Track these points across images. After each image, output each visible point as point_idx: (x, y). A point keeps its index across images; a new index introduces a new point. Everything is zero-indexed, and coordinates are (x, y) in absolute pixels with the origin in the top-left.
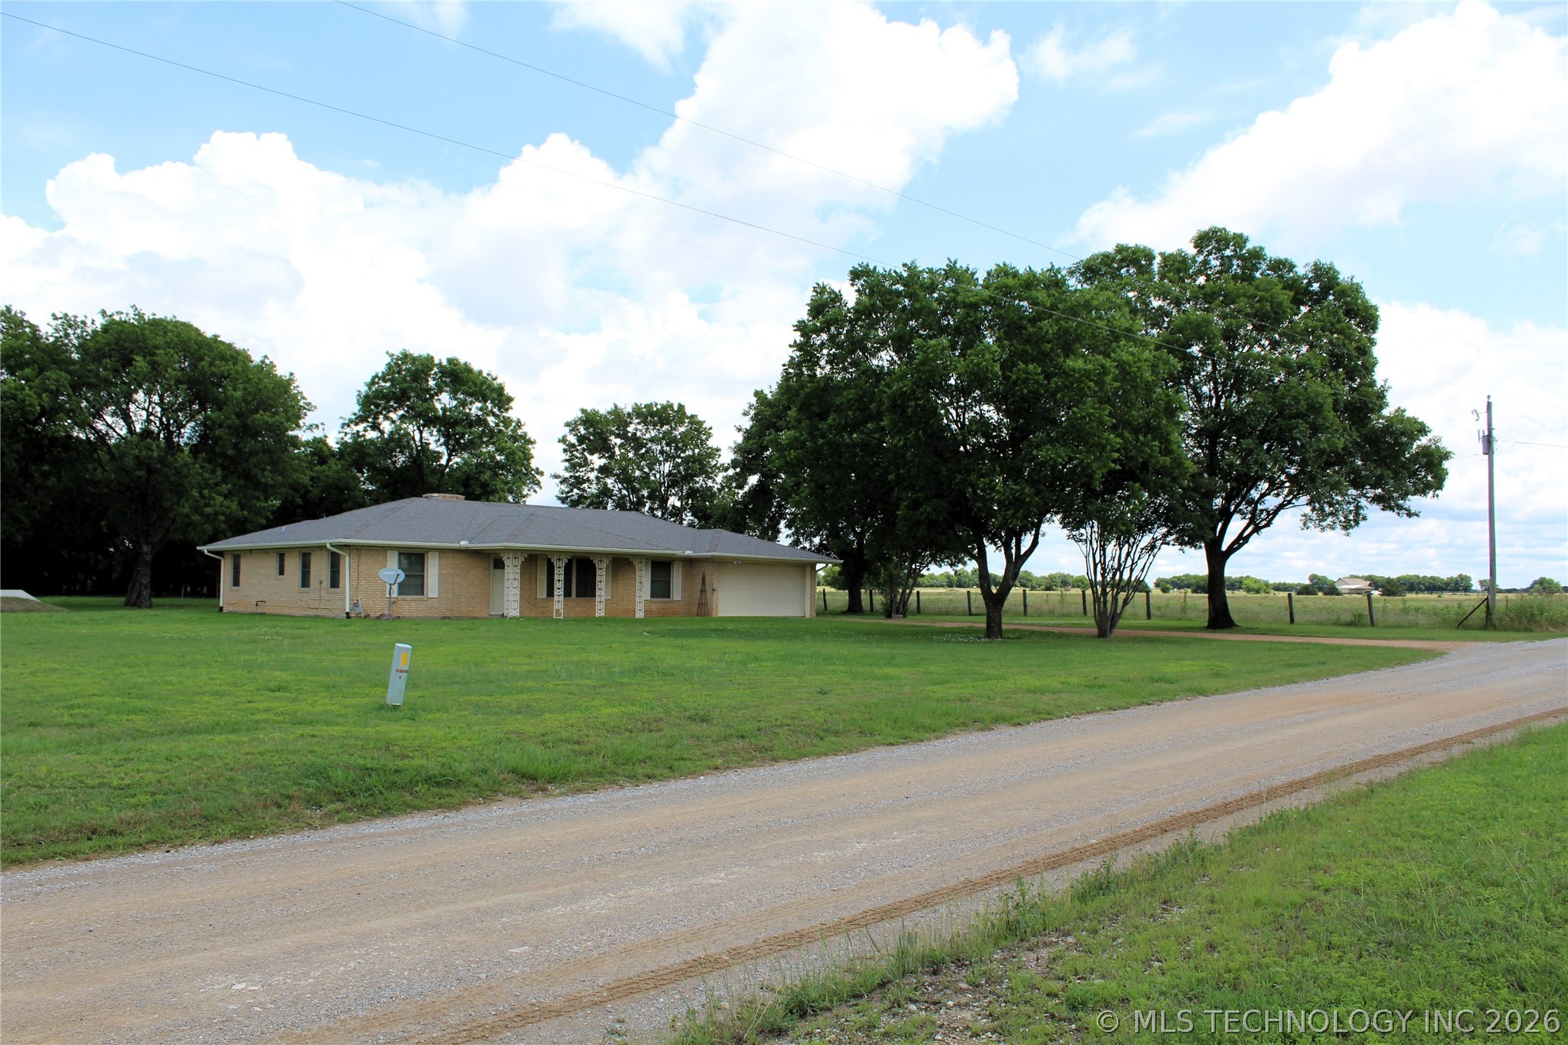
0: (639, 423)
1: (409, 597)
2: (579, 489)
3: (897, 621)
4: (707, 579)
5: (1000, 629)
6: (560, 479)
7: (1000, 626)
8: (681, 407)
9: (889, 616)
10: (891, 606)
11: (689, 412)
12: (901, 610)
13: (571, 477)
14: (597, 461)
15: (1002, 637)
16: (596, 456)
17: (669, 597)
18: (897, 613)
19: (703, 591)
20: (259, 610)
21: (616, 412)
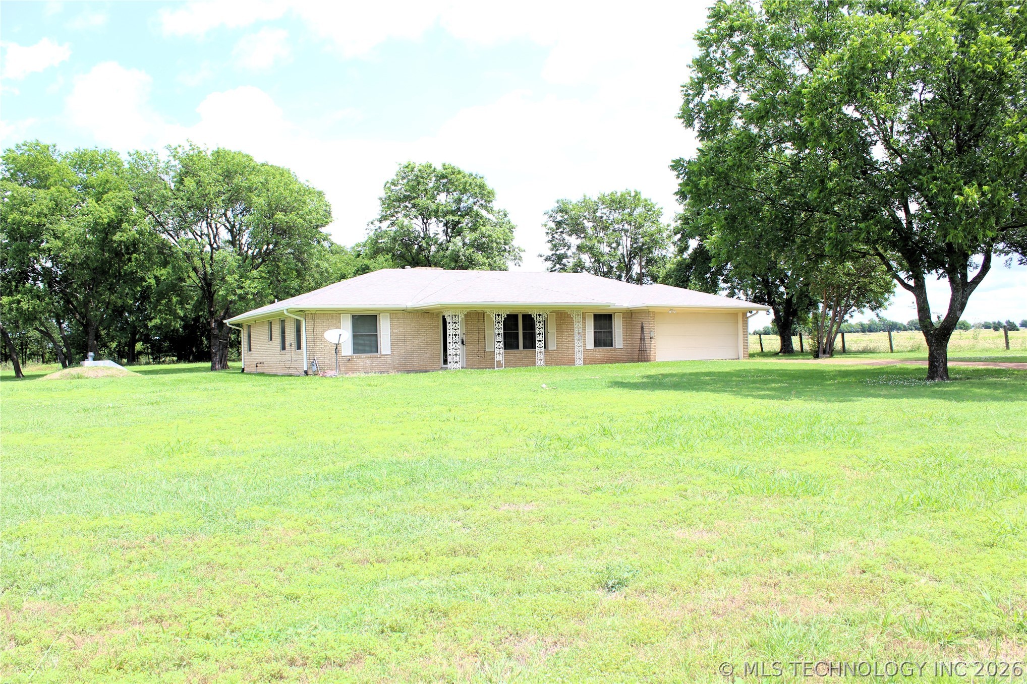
0: (604, 208)
1: (363, 355)
2: (560, 264)
3: (825, 363)
4: (645, 329)
5: (946, 369)
6: (544, 258)
7: (946, 364)
8: (637, 194)
9: (816, 356)
10: (819, 347)
11: (643, 197)
12: (828, 350)
13: (553, 255)
14: (574, 241)
15: (948, 378)
16: (574, 236)
17: (612, 346)
18: (824, 352)
19: (642, 339)
20: (260, 370)
21: (585, 203)
